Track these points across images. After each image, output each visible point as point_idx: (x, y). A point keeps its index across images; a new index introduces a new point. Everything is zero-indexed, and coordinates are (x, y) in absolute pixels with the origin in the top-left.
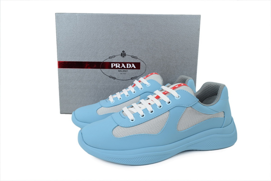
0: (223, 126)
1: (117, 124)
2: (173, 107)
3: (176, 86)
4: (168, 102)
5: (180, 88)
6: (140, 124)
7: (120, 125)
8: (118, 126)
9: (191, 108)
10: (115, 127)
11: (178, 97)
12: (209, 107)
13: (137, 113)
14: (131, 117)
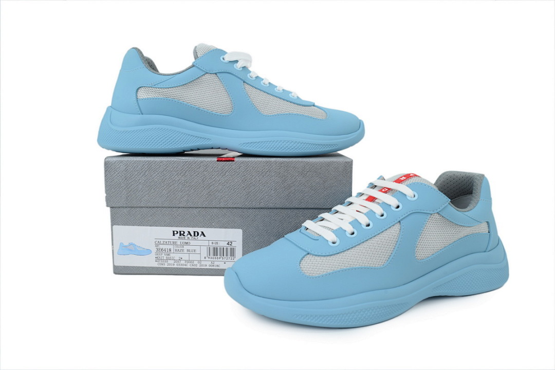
0: (488, 250)
1: (305, 251)
2: (407, 214)
3: (401, 177)
4: (396, 206)
5: (410, 180)
6: (349, 249)
7: (313, 253)
8: (308, 254)
9: (438, 215)
10: (304, 257)
11: (413, 196)
12: (466, 213)
13: (339, 229)
14: (330, 237)
